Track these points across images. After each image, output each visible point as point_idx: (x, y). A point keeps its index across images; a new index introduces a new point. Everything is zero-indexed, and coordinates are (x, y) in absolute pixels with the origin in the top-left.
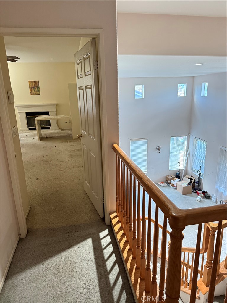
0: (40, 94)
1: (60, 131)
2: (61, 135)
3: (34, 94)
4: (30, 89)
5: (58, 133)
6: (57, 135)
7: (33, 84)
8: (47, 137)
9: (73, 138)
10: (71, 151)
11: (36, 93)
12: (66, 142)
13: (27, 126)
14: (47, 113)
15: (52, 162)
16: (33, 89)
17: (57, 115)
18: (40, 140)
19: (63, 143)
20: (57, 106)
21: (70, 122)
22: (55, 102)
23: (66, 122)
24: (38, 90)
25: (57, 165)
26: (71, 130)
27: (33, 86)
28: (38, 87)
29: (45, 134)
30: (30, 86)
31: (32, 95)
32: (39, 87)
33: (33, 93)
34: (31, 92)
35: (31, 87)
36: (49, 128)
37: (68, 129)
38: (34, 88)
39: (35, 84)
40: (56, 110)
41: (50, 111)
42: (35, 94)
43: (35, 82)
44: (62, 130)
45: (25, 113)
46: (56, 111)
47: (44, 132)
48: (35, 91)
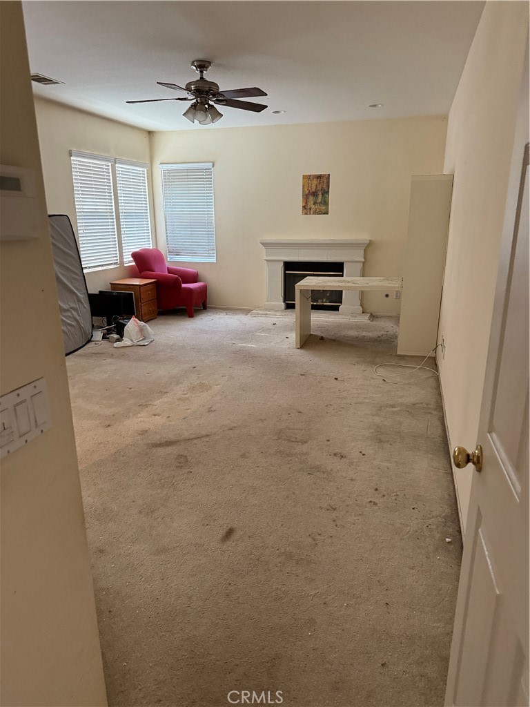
0: (327, 213)
1: (364, 319)
2: (364, 334)
3: (312, 212)
4: (303, 197)
5: (357, 327)
6: (353, 333)
7: (315, 182)
8: (322, 338)
9: (398, 353)
10: (380, 409)
11: (318, 210)
12: (373, 363)
13: (282, 299)
14: (336, 268)
15: (304, 448)
16: (311, 199)
17: (363, 275)
18: (302, 347)
19: (363, 367)
20: (368, 247)
21: (398, 295)
22: (364, 237)
23: (387, 296)
24: (325, 202)
25: (318, 468)
26: (396, 319)
27: (314, 190)
28: (326, 192)
29: (321, 327)
30: (306, 189)
31: (306, 214)
32: (328, 192)
33: (310, 209)
34: (304, 207)
35: (307, 192)
36: (336, 309)
37: (390, 314)
38: (315, 194)
39: (320, 183)
40: (363, 260)
41: (347, 262)
42: (315, 213)
43: (319, 177)
44: (373, 317)
45: (282, 264)
46: (364, 263)
47: (320, 319)
48: (315, 203)
